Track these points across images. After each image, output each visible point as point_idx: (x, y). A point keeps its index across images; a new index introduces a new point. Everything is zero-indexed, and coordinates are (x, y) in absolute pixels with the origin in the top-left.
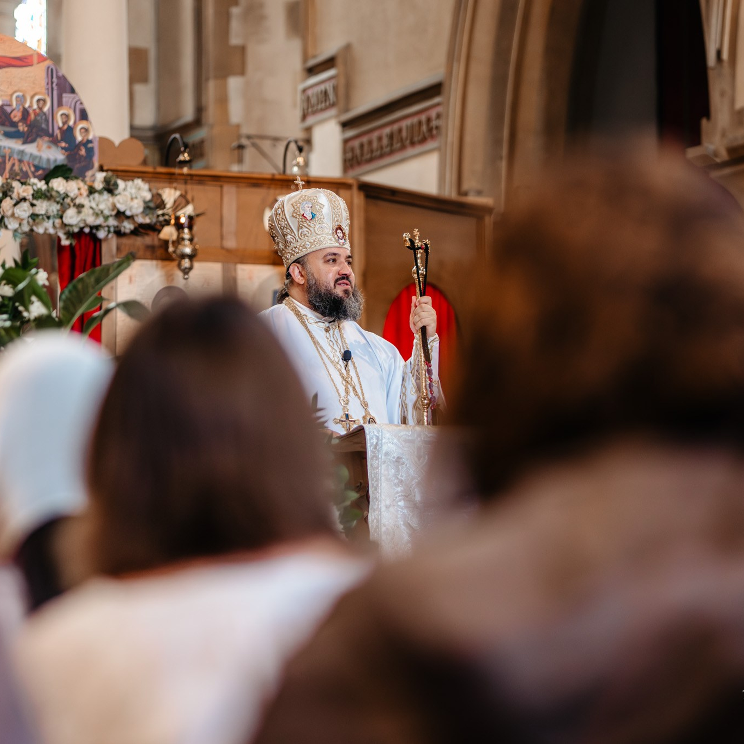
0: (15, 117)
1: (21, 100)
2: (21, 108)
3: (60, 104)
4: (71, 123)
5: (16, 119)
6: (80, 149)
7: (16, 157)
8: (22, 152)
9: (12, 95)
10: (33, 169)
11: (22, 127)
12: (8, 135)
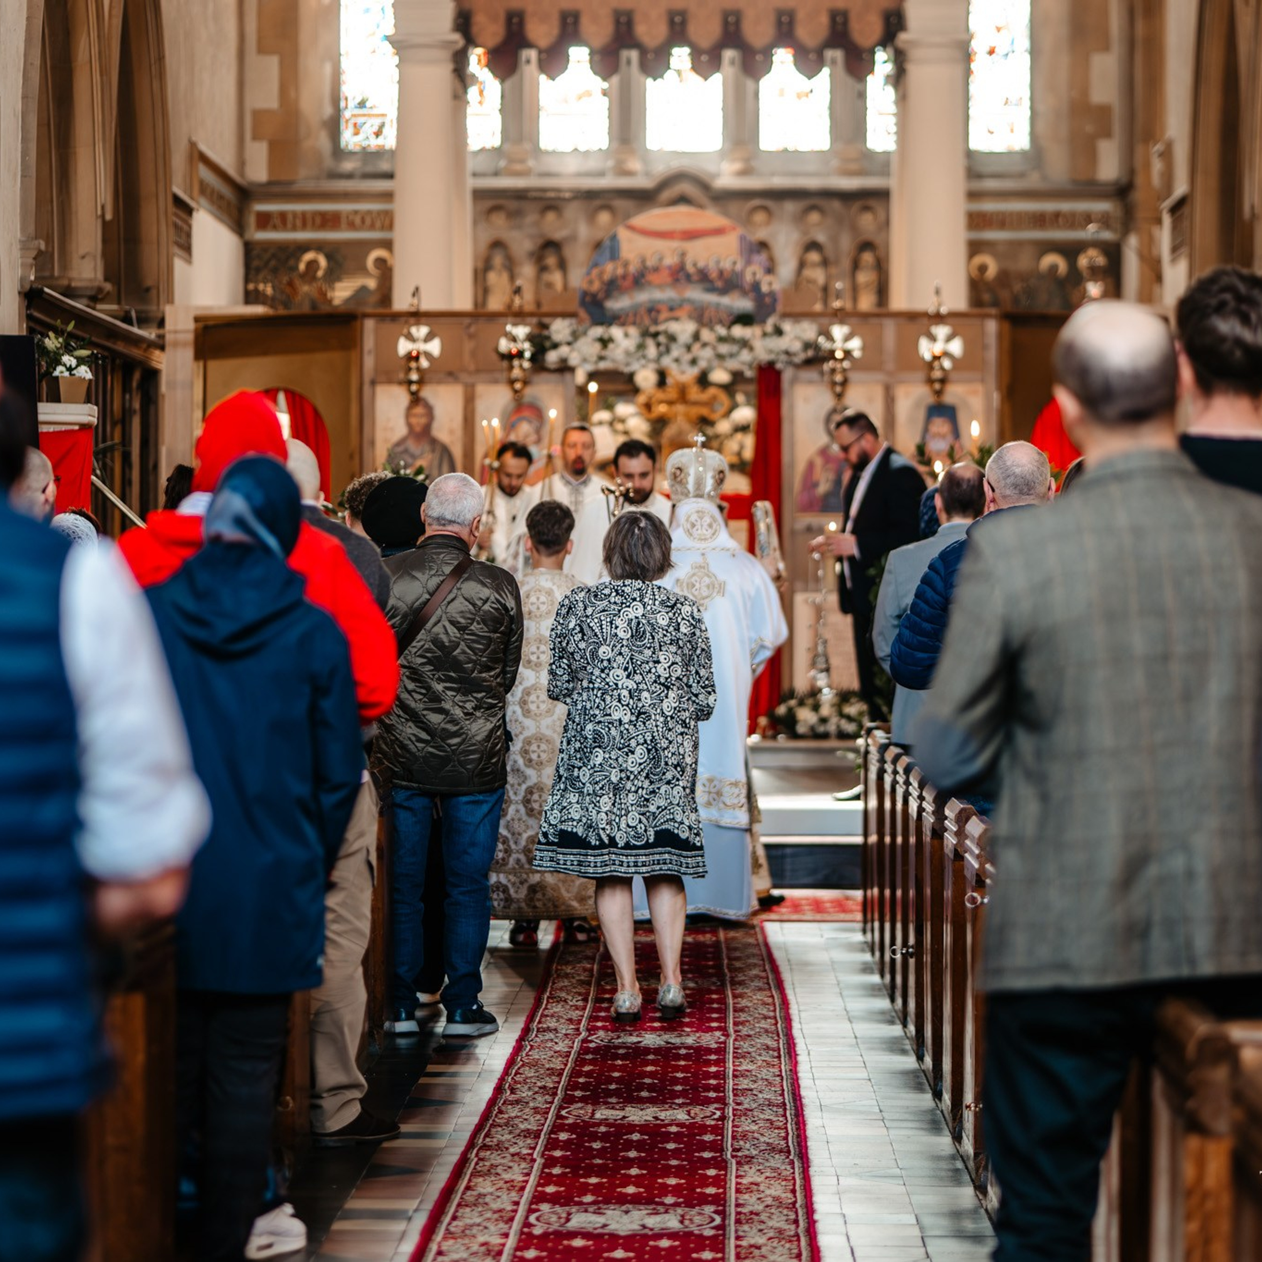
0: (711, 275)
2: (716, 269)
4: (758, 277)
5: (713, 277)
6: (766, 298)
7: (713, 307)
8: (718, 303)
10: (725, 316)
11: (718, 284)
12: (706, 290)
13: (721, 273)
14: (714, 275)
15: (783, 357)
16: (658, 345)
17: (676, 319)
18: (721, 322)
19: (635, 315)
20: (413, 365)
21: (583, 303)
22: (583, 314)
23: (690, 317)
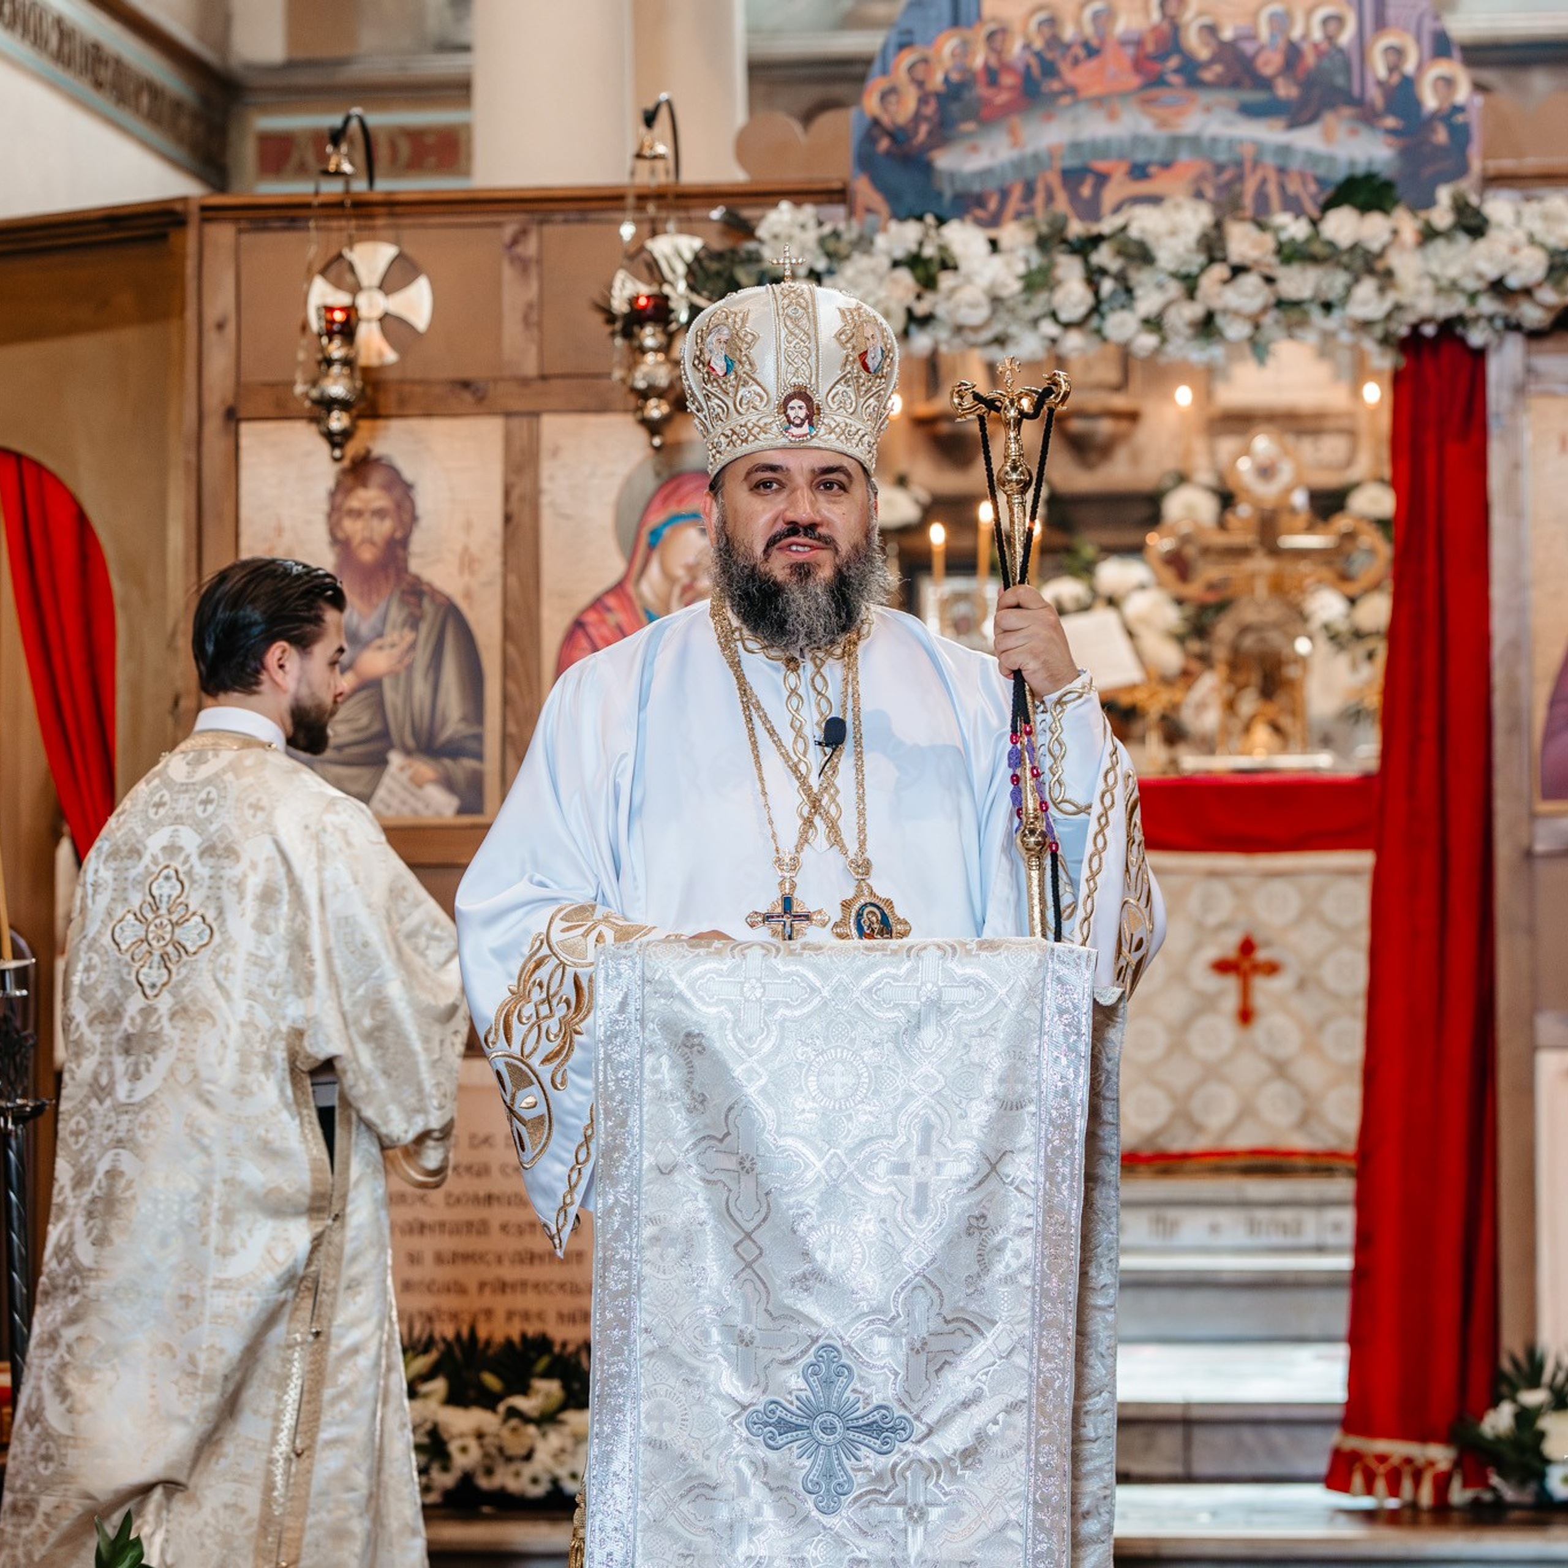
0: (1266, 64)
1: (1281, 21)
2: (1281, 43)
3: (1381, 24)
4: (1409, 67)
5: (1268, 71)
6: (1433, 131)
7: (1270, 161)
8: (1285, 150)
9: (1255, 14)
10: (1313, 188)
11: (1285, 90)
12: (1250, 111)
13: (1293, 53)
14: (1270, 63)
15: (1487, 305)
16: (1093, 276)
17: (1155, 200)
18: (1292, 205)
19: (1029, 192)
20: (336, 350)
21: (866, 161)
22: (864, 189)
23: (1199, 195)
